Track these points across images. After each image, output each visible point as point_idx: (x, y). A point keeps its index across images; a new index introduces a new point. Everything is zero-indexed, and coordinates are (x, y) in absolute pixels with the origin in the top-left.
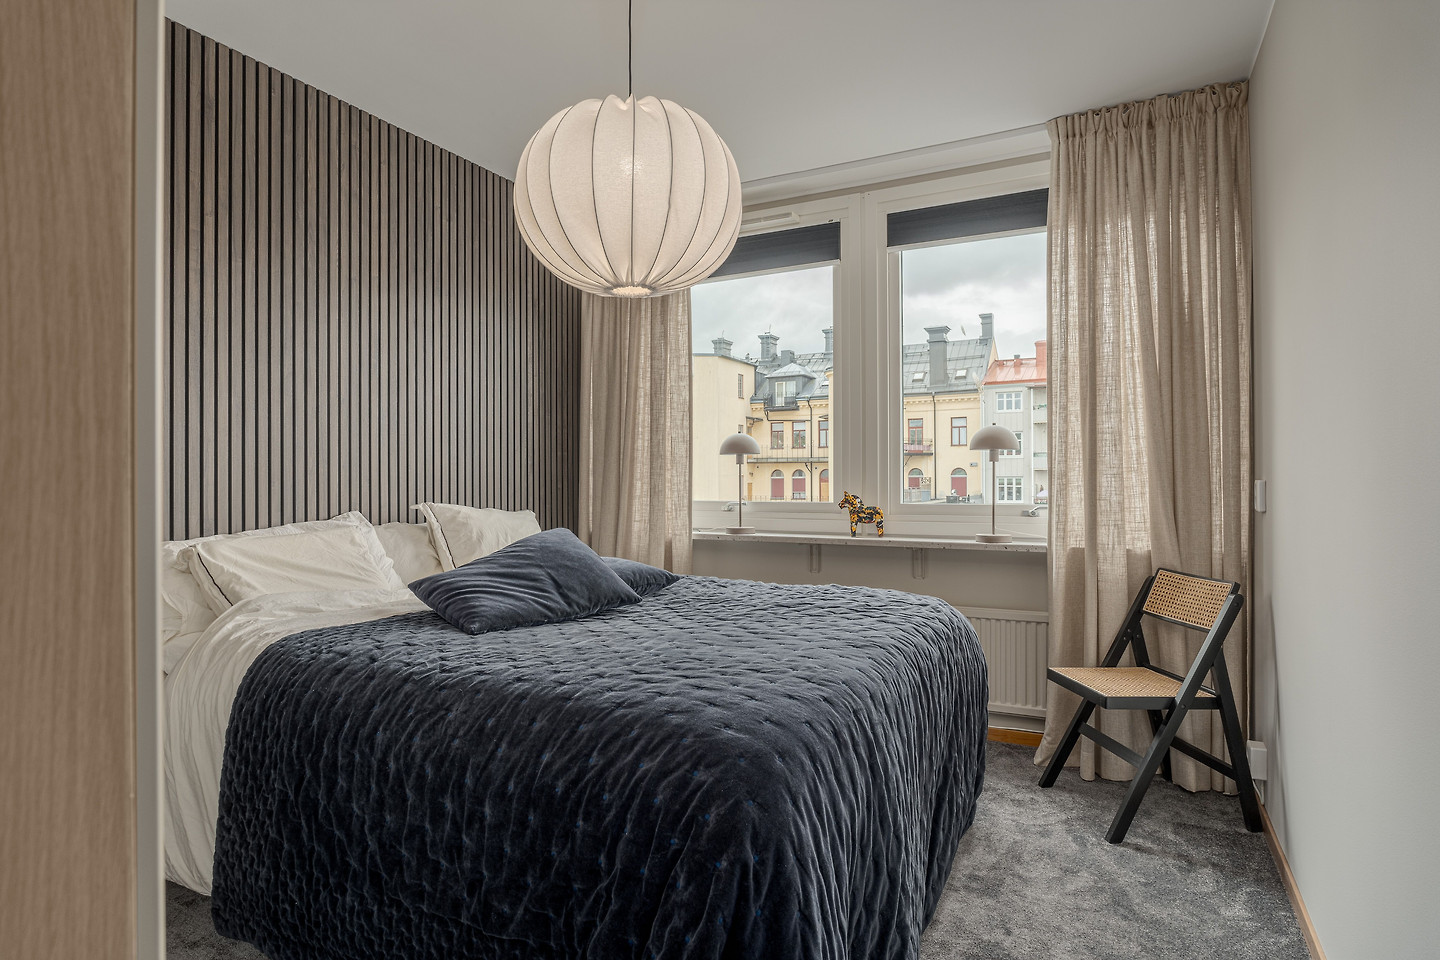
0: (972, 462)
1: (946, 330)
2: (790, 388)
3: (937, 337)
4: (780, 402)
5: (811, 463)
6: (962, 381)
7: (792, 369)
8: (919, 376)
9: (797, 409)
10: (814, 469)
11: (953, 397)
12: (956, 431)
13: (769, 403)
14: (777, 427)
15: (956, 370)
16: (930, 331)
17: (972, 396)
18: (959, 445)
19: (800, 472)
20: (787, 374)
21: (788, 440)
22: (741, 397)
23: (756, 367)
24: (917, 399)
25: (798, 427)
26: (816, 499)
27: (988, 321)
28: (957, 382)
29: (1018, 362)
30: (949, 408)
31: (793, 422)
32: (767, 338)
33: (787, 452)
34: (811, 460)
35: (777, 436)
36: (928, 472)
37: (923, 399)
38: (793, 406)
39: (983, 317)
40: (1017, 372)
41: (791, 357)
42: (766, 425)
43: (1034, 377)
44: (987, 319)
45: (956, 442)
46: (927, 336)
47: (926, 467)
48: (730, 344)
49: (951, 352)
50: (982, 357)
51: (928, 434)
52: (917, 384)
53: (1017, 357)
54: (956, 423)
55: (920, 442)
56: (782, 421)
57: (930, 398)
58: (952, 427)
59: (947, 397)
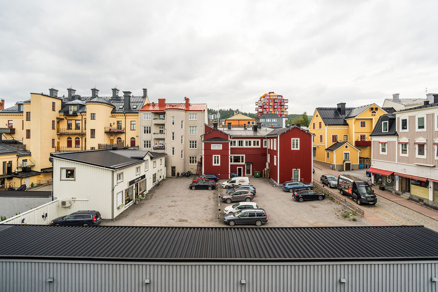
0: (137, 135)
1: (130, 93)
2: (74, 108)
3: (127, 94)
4: (71, 113)
5: (82, 135)
6: (135, 109)
7: (77, 101)
8: (121, 107)
9: (77, 116)
10: (83, 137)
11: (131, 114)
12: (132, 125)
13: (66, 113)
14: (70, 122)
15: (133, 106)
16: (124, 92)
17: (137, 114)
18: (133, 130)
19: (79, 138)
20: (74, 103)
21: (74, 127)
22: (54, 110)
23: (62, 100)
24: (120, 114)
25: (77, 122)
26: (84, 149)
27: (145, 91)
28: (133, 109)
29: (154, 105)
30: (130, 118)
31: (76, 120)
32: (70, 90)
33: (73, 130)
34: (82, 134)
35: (69, 126)
36: (123, 139)
37: (122, 114)
39: (144, 89)
40: (154, 108)
41: (79, 98)
42: (66, 121)
43: (159, 110)
44: (145, 90)
45: (132, 129)
46: (123, 94)
47: (122, 137)
48: (57, 91)
49: (132, 100)
50: (142, 102)
51: (123, 126)
52: (120, 110)
53: (153, 103)
54: (132, 123)
55: (121, 129)
56: (71, 120)
57: (123, 114)
58: (131, 124)
59: (129, 114)
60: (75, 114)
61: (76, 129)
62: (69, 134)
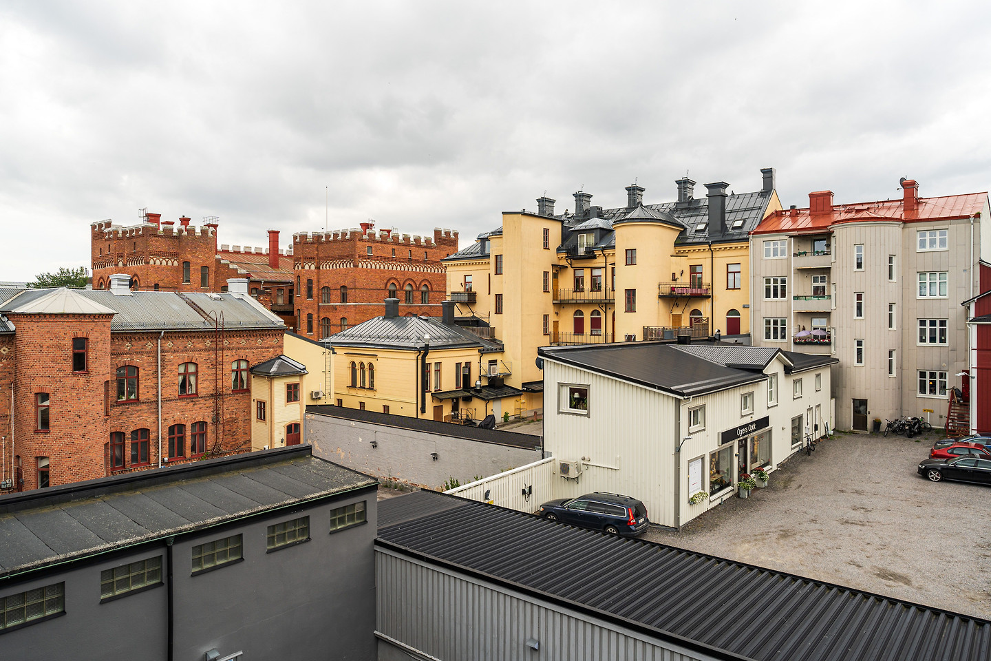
0: (745, 303)
1: (724, 185)
2: (589, 240)
3: (715, 192)
4: (581, 251)
5: (606, 304)
6: (738, 231)
7: (595, 222)
8: (701, 227)
9: (595, 257)
10: (608, 310)
11: (728, 245)
12: (731, 276)
13: (572, 253)
14: (579, 273)
15: (734, 221)
16: (708, 186)
17: (744, 244)
18: (734, 289)
19: (599, 313)
20: (587, 228)
21: (587, 285)
22: (546, 247)
23: (562, 222)
24: (697, 248)
25: (596, 273)
26: (610, 340)
27: (768, 175)
28: (733, 231)
29: (795, 213)
30: (725, 256)
31: (592, 269)
32: (580, 195)
33: (587, 294)
34: (606, 301)
35: (578, 283)
36: (706, 314)
37: (702, 247)
38: (591, 255)
39: (764, 171)
40: (794, 221)
41: (600, 213)
42: (570, 271)
43: (810, 225)
44: (768, 174)
45: (731, 286)
46: (706, 191)
47: (704, 308)
48: (553, 202)
49: (730, 205)
50: (760, 208)
51: (706, 280)
52: (697, 234)
53: (793, 207)
54: (732, 269)
55: (700, 287)
56: (582, 268)
57: (707, 247)
58: (728, 273)
59: (723, 246)
60: (590, 255)
61: (592, 291)
62: (578, 302)
